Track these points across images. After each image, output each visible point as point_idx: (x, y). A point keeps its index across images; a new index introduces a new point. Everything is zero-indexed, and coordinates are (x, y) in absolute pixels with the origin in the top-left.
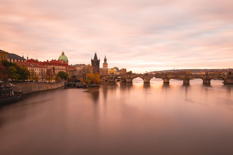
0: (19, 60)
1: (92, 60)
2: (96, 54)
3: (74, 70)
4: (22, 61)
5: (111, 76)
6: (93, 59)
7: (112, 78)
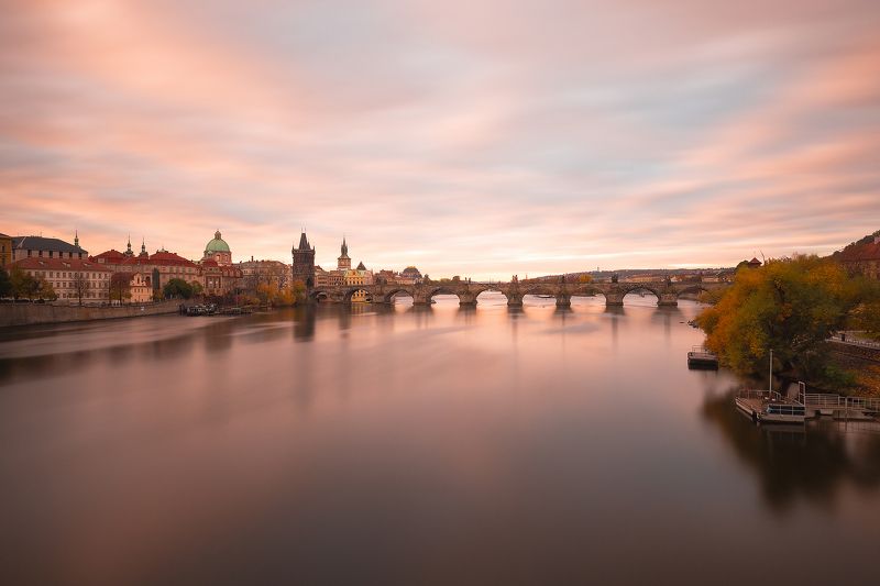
0: (66, 255)
1: (294, 251)
2: (304, 236)
3: (238, 274)
4: (76, 256)
5: (338, 289)
6: (297, 247)
7: (339, 295)
